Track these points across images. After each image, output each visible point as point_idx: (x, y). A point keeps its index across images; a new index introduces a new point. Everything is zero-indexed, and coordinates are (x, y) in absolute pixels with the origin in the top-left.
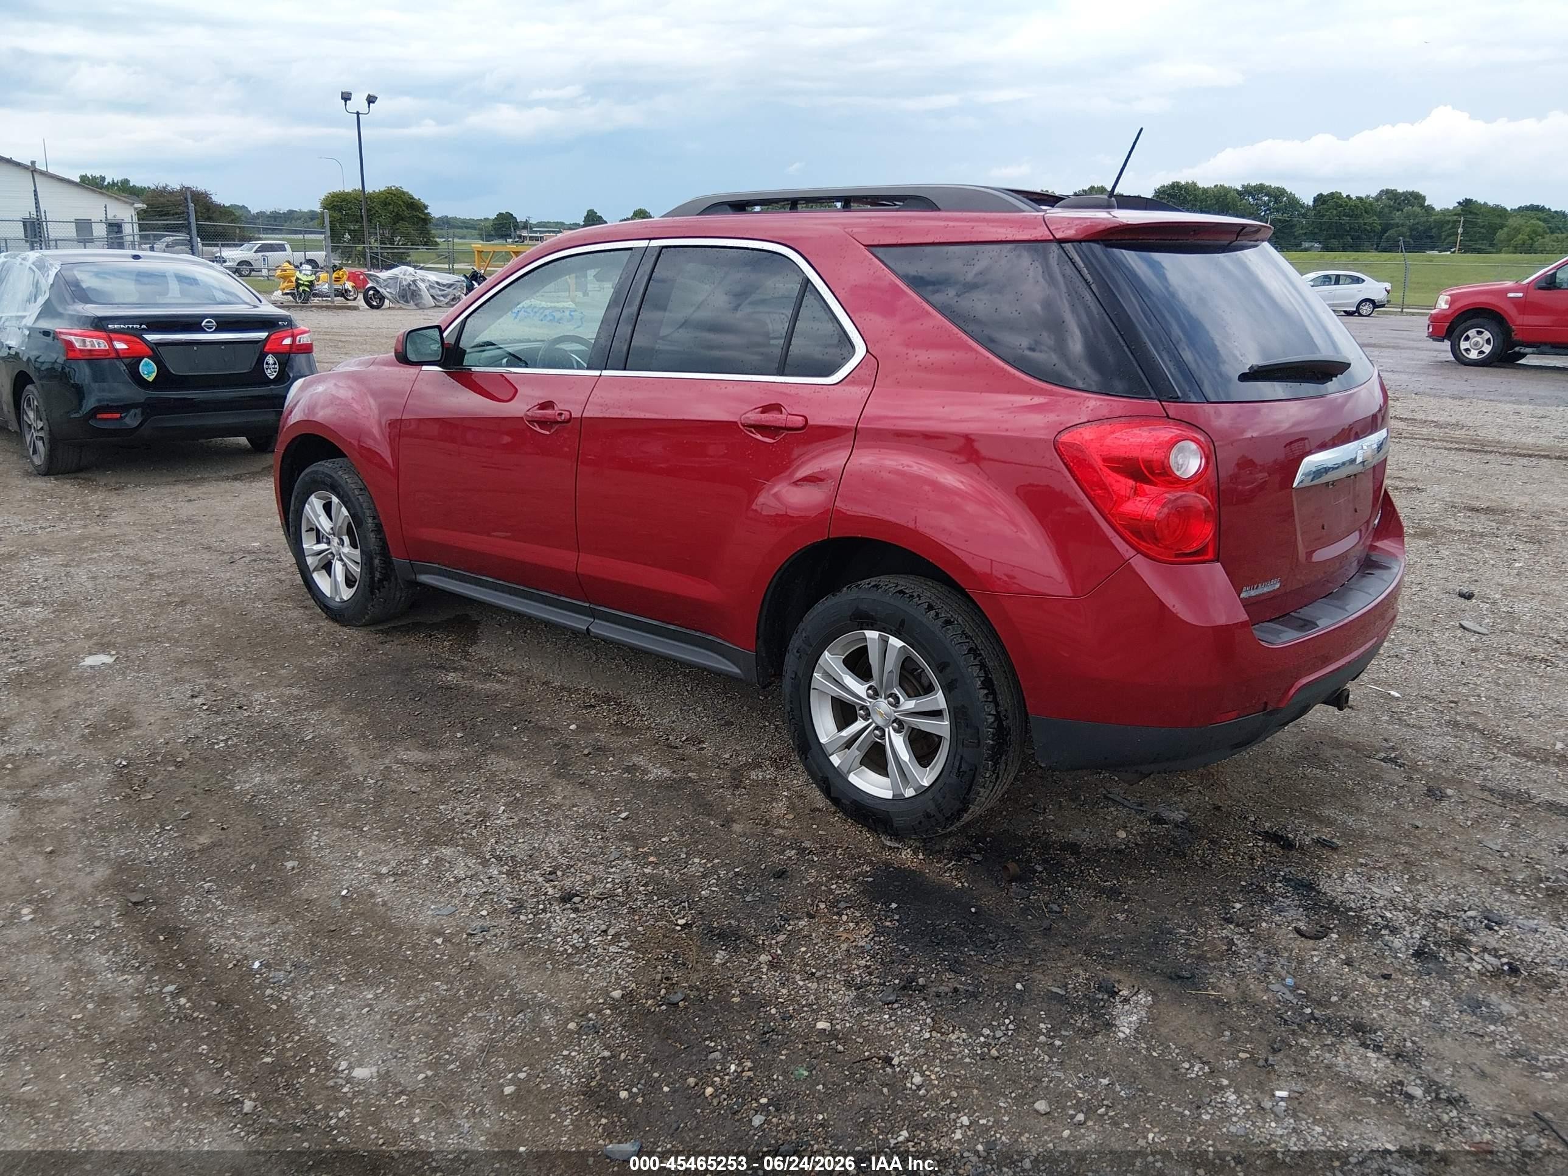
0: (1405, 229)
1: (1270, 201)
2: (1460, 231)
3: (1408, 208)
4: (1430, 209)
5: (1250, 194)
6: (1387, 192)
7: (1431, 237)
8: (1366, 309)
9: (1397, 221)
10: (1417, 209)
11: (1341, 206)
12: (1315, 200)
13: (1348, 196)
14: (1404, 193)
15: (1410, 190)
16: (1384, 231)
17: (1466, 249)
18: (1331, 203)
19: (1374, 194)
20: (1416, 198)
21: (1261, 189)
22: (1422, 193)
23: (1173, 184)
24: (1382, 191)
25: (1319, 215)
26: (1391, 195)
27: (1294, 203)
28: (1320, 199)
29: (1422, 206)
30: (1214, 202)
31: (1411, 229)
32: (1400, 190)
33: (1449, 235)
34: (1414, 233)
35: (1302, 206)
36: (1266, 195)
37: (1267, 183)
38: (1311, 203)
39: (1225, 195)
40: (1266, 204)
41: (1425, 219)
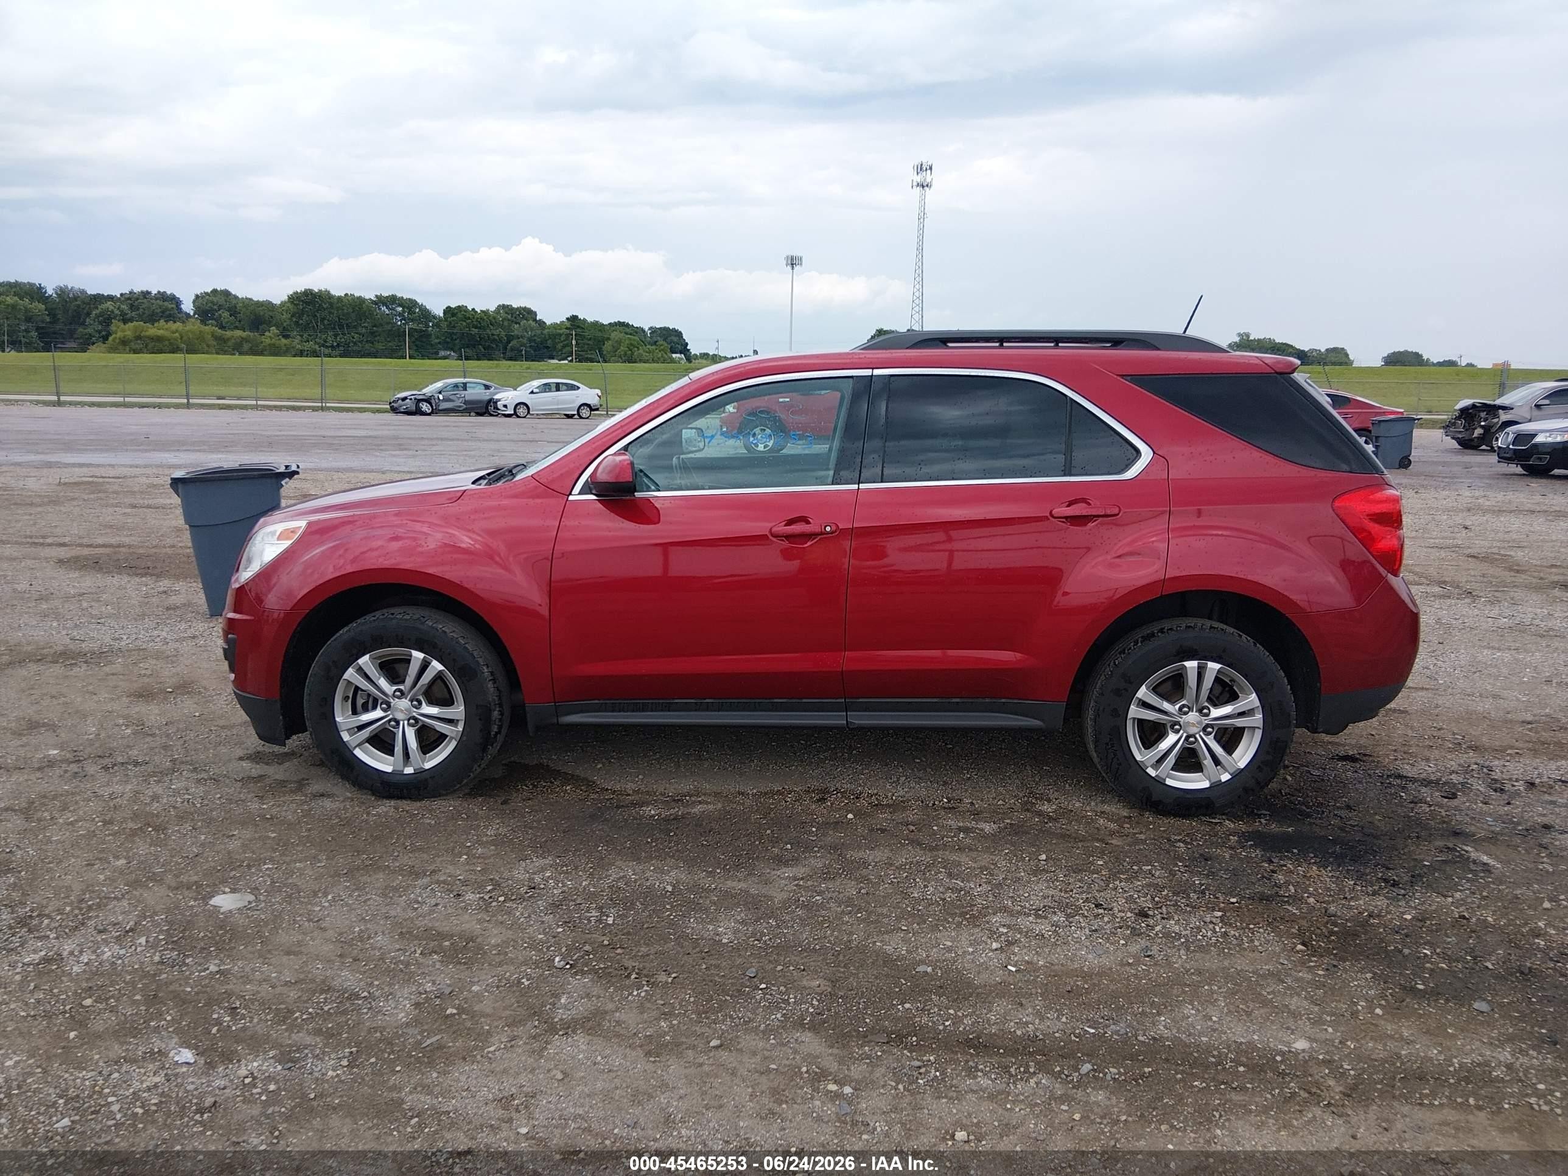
0: (525, 341)
1: (404, 311)
2: (574, 342)
3: (523, 322)
4: (541, 323)
5: (384, 304)
6: (504, 307)
7: (547, 347)
8: (585, 412)
9: (516, 332)
10: (533, 324)
11: (469, 318)
12: (445, 312)
13: (473, 309)
14: (518, 308)
15: (523, 305)
16: (509, 342)
17: (581, 359)
18: (459, 315)
19: (492, 308)
20: (527, 314)
21: (392, 301)
22: (533, 309)
23: (306, 290)
24: (499, 306)
25: (451, 326)
26: (505, 308)
27: (426, 314)
28: (448, 311)
29: (535, 320)
30: (351, 310)
31: (530, 340)
32: (515, 306)
33: (564, 347)
34: (533, 344)
35: (434, 317)
36: (400, 305)
37: (399, 295)
38: (442, 315)
39: (361, 304)
40: (400, 314)
41: (539, 332)
